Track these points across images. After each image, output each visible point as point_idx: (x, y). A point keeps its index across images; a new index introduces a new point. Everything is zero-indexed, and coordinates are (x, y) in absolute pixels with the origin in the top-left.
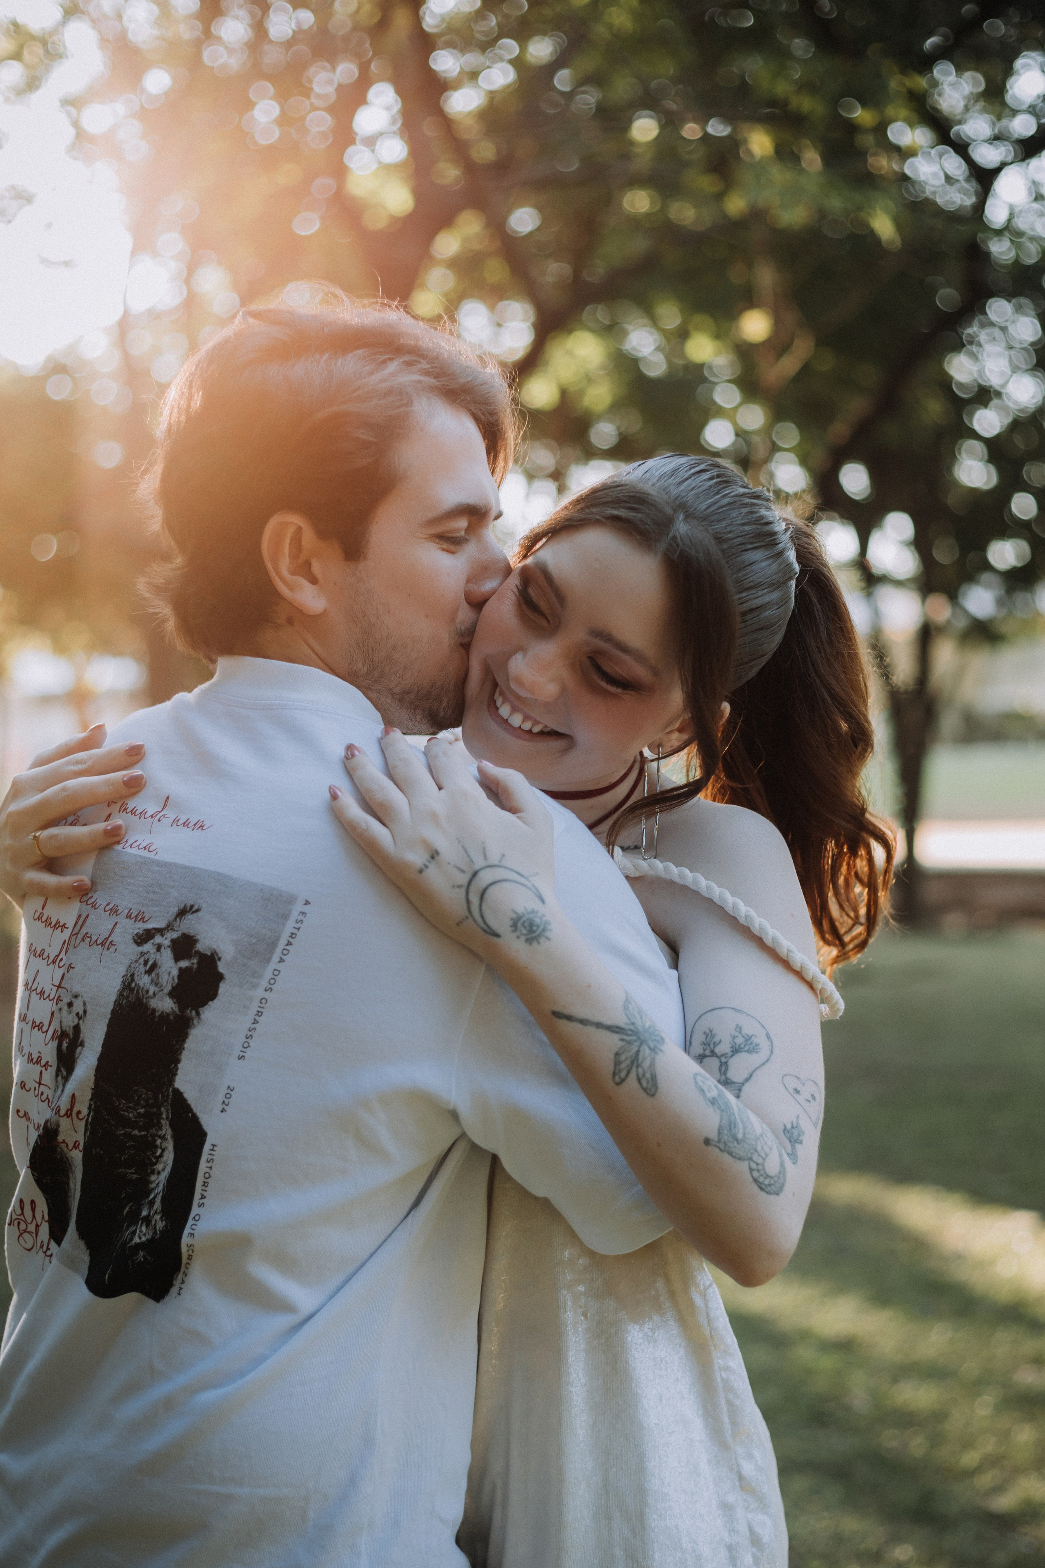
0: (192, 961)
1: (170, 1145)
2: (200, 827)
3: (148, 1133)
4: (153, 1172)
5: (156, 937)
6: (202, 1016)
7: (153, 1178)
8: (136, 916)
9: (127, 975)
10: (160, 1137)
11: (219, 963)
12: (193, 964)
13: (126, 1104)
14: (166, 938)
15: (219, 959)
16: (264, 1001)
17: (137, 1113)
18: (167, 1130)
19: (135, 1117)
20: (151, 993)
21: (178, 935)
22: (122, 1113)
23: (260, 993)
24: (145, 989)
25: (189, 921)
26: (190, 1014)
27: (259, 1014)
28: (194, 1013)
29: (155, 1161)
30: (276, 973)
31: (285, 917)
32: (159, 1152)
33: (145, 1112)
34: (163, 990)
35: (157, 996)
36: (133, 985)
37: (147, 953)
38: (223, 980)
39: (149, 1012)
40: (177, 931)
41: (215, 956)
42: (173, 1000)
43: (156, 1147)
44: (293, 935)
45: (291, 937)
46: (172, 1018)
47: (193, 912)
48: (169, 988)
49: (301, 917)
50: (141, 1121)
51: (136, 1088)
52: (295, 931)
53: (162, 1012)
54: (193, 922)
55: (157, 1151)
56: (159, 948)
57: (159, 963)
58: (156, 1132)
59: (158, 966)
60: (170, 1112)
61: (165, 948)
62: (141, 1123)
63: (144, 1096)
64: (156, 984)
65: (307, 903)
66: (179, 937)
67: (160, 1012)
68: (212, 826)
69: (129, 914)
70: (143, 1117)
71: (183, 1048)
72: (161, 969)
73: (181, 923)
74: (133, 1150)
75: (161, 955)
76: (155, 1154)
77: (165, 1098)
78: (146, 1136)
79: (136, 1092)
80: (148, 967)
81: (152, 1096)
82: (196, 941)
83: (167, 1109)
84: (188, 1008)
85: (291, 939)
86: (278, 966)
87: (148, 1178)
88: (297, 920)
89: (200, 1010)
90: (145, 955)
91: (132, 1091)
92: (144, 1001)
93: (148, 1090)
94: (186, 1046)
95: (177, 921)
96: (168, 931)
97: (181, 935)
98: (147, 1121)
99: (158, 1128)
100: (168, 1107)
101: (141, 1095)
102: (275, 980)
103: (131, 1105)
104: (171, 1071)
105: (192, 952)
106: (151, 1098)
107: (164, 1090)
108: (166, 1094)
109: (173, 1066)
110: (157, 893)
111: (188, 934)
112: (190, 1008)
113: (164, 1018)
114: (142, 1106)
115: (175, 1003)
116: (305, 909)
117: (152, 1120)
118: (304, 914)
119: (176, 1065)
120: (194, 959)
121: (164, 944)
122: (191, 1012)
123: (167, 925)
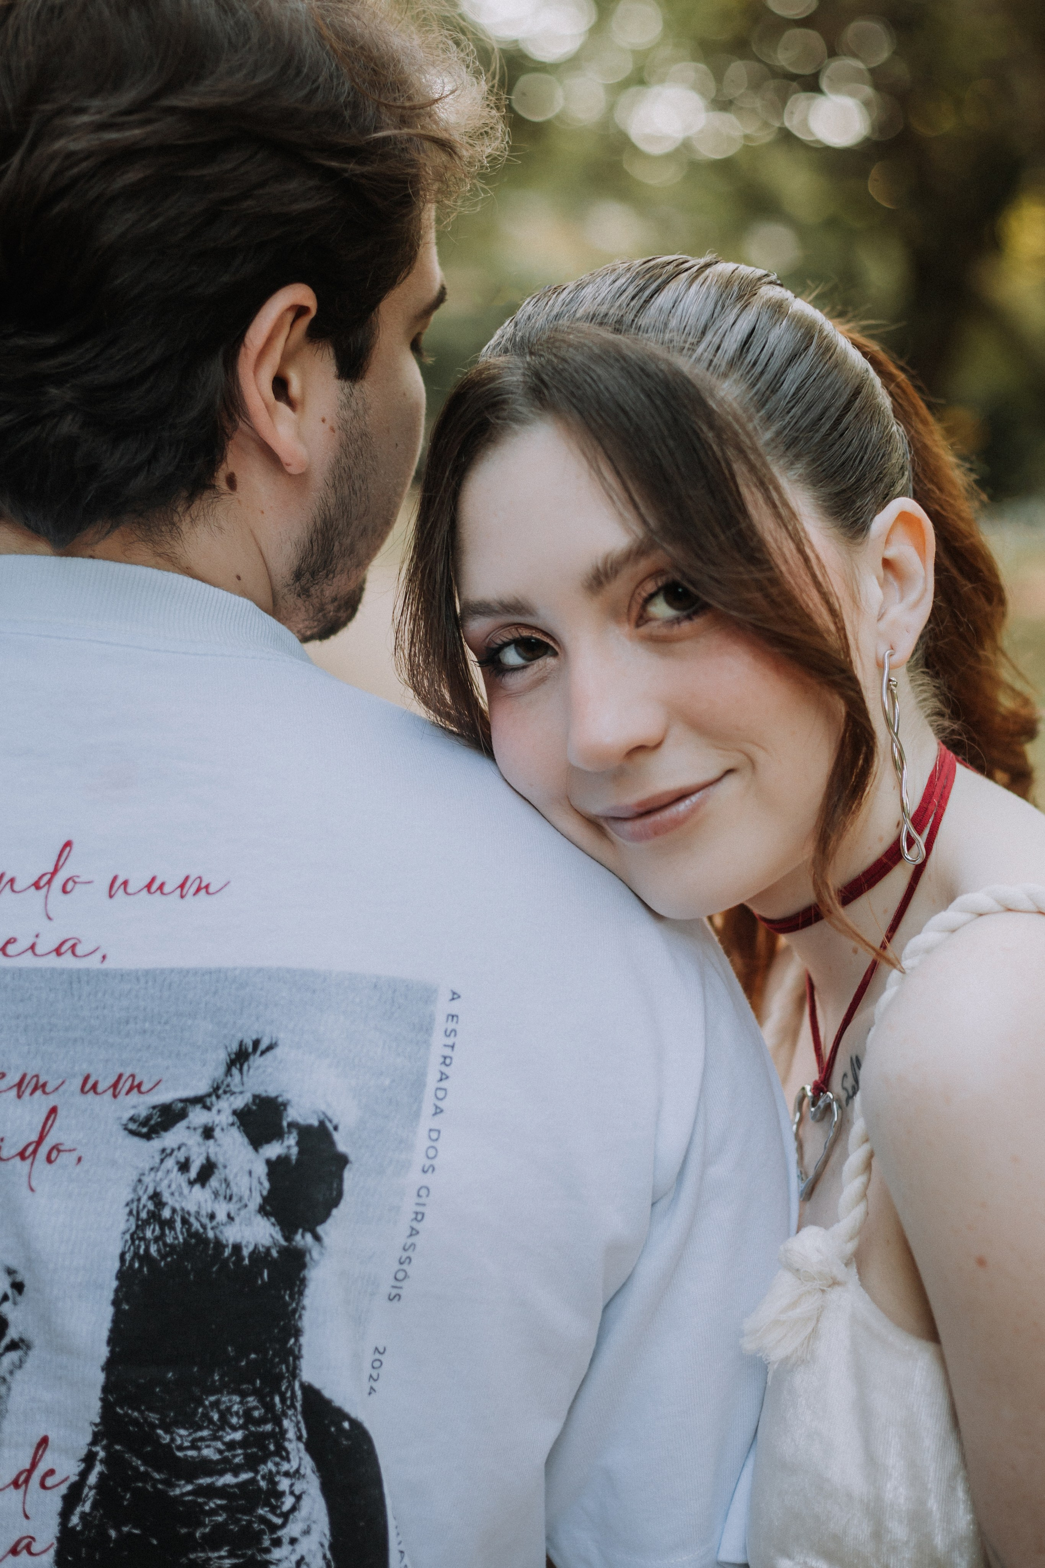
0: (286, 1143)
1: (312, 1487)
2: (198, 890)
3: (257, 1472)
4: (277, 1543)
5: (191, 1115)
6: (326, 1240)
7: (280, 1553)
8: (115, 1086)
9: (139, 1200)
10: (287, 1474)
11: (337, 1136)
12: (289, 1147)
13: (190, 1434)
14: (219, 1111)
15: (336, 1128)
16: (423, 1192)
17: (224, 1443)
18: (300, 1459)
19: (220, 1452)
20: (221, 1216)
21: (245, 1101)
22: (180, 1454)
23: (415, 1178)
24: (203, 1212)
25: (261, 1070)
26: (303, 1242)
27: (419, 1217)
28: (309, 1237)
29: (278, 1521)
30: (434, 1135)
31: (425, 1028)
32: (288, 1502)
33: (245, 1438)
34: (245, 1206)
35: (237, 1220)
36: (166, 1213)
37: (179, 1148)
38: (348, 1166)
39: (227, 1252)
40: (241, 1093)
41: (327, 1123)
42: (269, 1219)
43: (281, 1494)
44: (446, 1061)
45: (444, 1063)
46: (274, 1253)
47: (263, 1053)
48: (258, 1200)
49: (451, 1025)
50: (238, 1455)
51: (212, 1398)
52: (448, 1052)
53: (256, 1246)
54: (269, 1070)
55: (283, 1503)
56: (208, 1133)
57: (220, 1160)
58: (274, 1469)
59: (220, 1166)
60: (302, 1425)
61: (223, 1130)
62: (237, 1460)
63: (235, 1408)
64: (225, 1197)
65: (455, 996)
66: (247, 1105)
67: (251, 1248)
68: (228, 883)
69: (89, 1086)
70: (241, 1448)
71: (303, 1308)
72: (227, 1171)
73: (242, 1078)
74: (221, 1515)
75: (219, 1145)
76: (280, 1507)
77: (289, 1403)
78: (253, 1481)
79: (216, 1404)
80: (193, 1173)
81: (255, 1403)
82: (285, 1105)
83: (294, 1418)
84: (296, 1232)
85: (444, 1069)
86: (435, 1123)
87: (267, 1557)
88: (446, 1032)
89: (320, 1229)
90: (175, 1153)
91: (205, 1407)
92: (211, 1234)
93: (243, 1395)
94: (306, 1301)
95: (231, 1076)
96: (218, 1097)
97: (251, 1100)
98: (252, 1453)
99: (277, 1459)
100: (296, 1416)
101: (229, 1409)
102: (436, 1150)
103: (205, 1433)
104: (291, 1352)
105: (281, 1127)
106: (256, 1408)
107: (283, 1388)
108: (289, 1394)
109: (292, 1341)
110: (153, 1032)
111: (264, 1094)
112: (300, 1231)
113: (260, 1257)
114: (234, 1429)
115: (273, 1225)
116: (455, 1007)
117: (265, 1448)
118: (455, 1018)
119: (297, 1340)
120: (288, 1138)
121: (216, 1122)
122: (303, 1236)
123: (213, 1087)
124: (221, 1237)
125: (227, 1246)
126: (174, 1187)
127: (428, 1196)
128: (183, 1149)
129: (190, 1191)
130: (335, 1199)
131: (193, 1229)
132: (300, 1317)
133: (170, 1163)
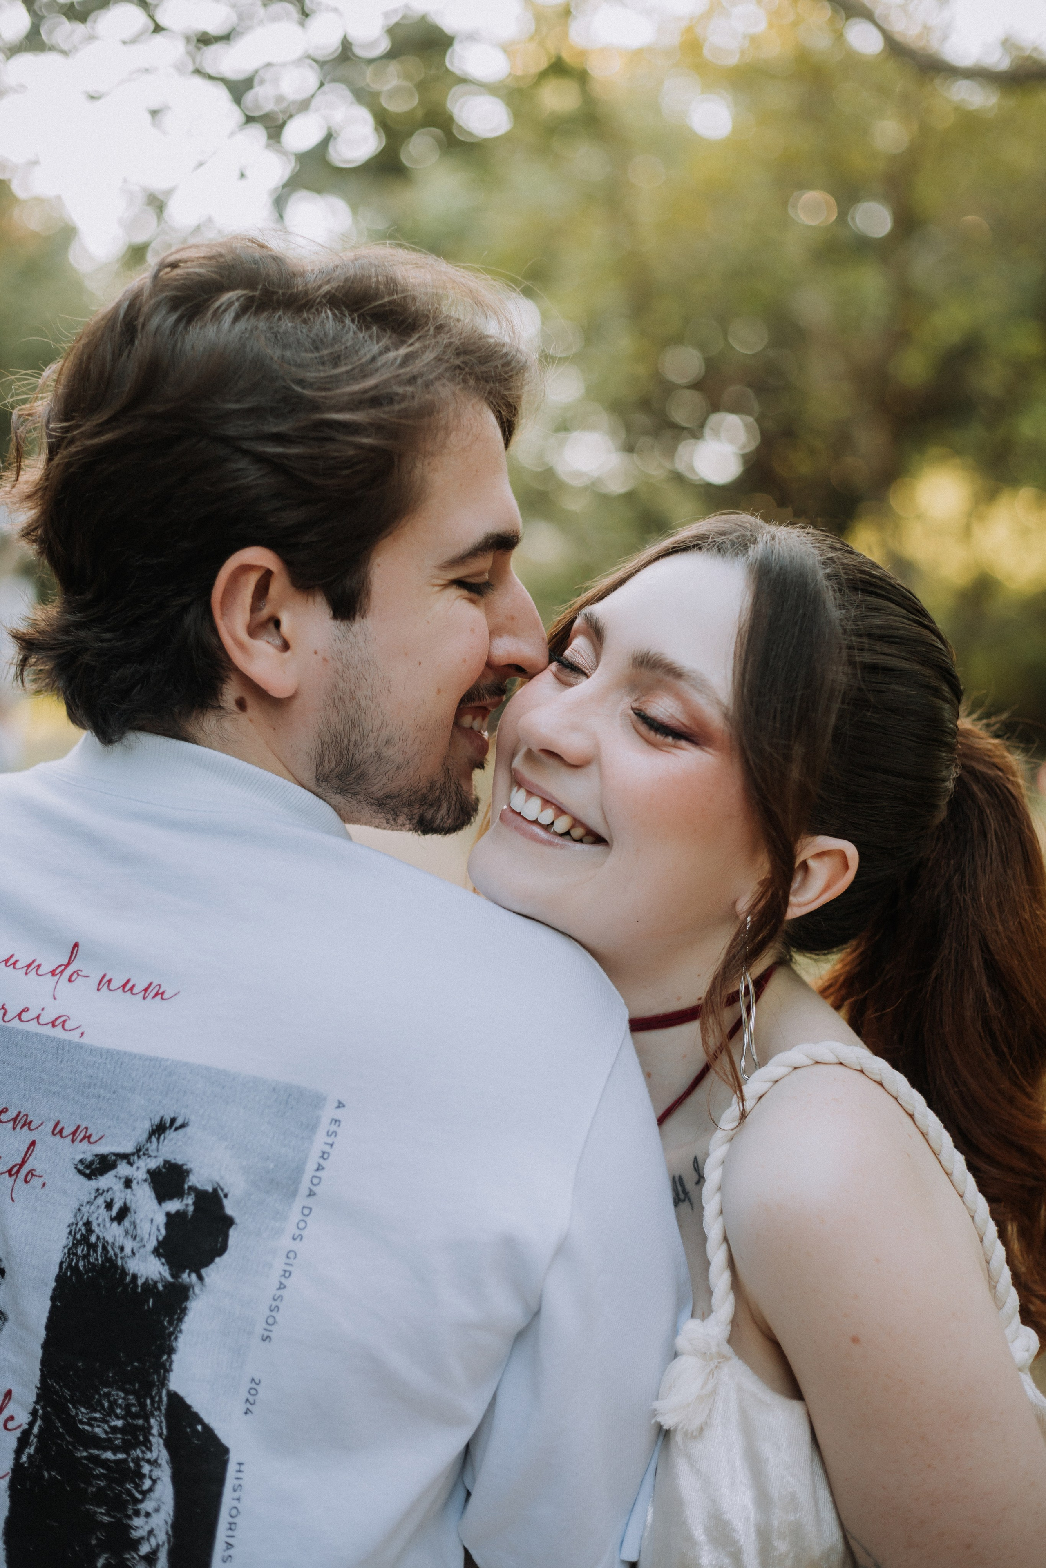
0: (185, 1202)
1: (164, 1474)
2: (157, 994)
3: (128, 1454)
4: (137, 1513)
5: (119, 1166)
6: (207, 1281)
7: (137, 1522)
8: (74, 1133)
9: (76, 1225)
10: (149, 1461)
11: (225, 1202)
12: (187, 1205)
13: (88, 1414)
14: (138, 1168)
15: (226, 1196)
16: (292, 1255)
17: (110, 1427)
18: (161, 1450)
19: (106, 1432)
20: (128, 1250)
21: (158, 1164)
22: (81, 1427)
23: (285, 1242)
24: (114, 1244)
25: (173, 1142)
26: (188, 1280)
27: (285, 1273)
28: (194, 1276)
29: (139, 1496)
30: (306, 1211)
31: (312, 1128)
32: (148, 1483)
33: (124, 1426)
34: (144, 1246)
35: (137, 1255)
36: (92, 1239)
37: (108, 1191)
38: (234, 1227)
39: (127, 1279)
40: (156, 1157)
41: (220, 1191)
42: (160, 1259)
43: (143, 1476)
44: (324, 1155)
45: (322, 1157)
46: (160, 1287)
47: (177, 1129)
48: (154, 1243)
50: (118, 1439)
51: (106, 1390)
52: (327, 1148)
53: (147, 1279)
54: (180, 1143)
55: (143, 1483)
56: (128, 1183)
57: (133, 1207)
58: (140, 1455)
59: (132, 1211)
60: (164, 1425)
61: (138, 1183)
62: (117, 1442)
63: (120, 1401)
64: (132, 1237)
65: (340, 1105)
66: (158, 1167)
67: (143, 1280)
68: (179, 992)
69: (57, 1131)
70: (121, 1434)
71: (181, 1331)
72: (136, 1216)
73: (158, 1145)
74: (102, 1481)
75: (134, 1195)
76: (141, 1486)
77: (156, 1405)
78: (124, 1461)
79: (108, 1395)
80: (114, 1212)
81: (133, 1401)
82: (188, 1172)
83: (158, 1419)
84: (184, 1272)
85: (322, 1161)
86: (309, 1202)
87: (130, 1522)
88: (328, 1132)
89: (203, 1271)
90: (105, 1193)
91: (100, 1394)
92: (119, 1262)
93: (127, 1392)
94: (184, 1326)
95: (151, 1142)
96: (139, 1157)
97: (162, 1164)
98: (128, 1439)
99: (144, 1448)
100: (160, 1417)
101: (116, 1401)
102: (306, 1223)
103: (97, 1415)
104: (163, 1366)
105: (183, 1188)
106: (133, 1405)
107: (154, 1393)
108: (157, 1399)
109: (165, 1357)
110: (104, 1097)
111: (173, 1161)
112: (187, 1271)
113: (150, 1288)
114: (118, 1417)
115: (163, 1264)
116: (339, 1114)
117: (136, 1437)
118: (338, 1123)
119: (169, 1357)
120: (187, 1198)
121: (135, 1176)
122: (189, 1276)
123: (136, 1149)
124: (125, 1266)
125: (128, 1274)
126: (100, 1219)
127: (295, 1258)
128: (110, 1192)
129: (111, 1226)
130: (222, 1250)
131: (109, 1256)
132: (176, 1338)
133: (100, 1201)
